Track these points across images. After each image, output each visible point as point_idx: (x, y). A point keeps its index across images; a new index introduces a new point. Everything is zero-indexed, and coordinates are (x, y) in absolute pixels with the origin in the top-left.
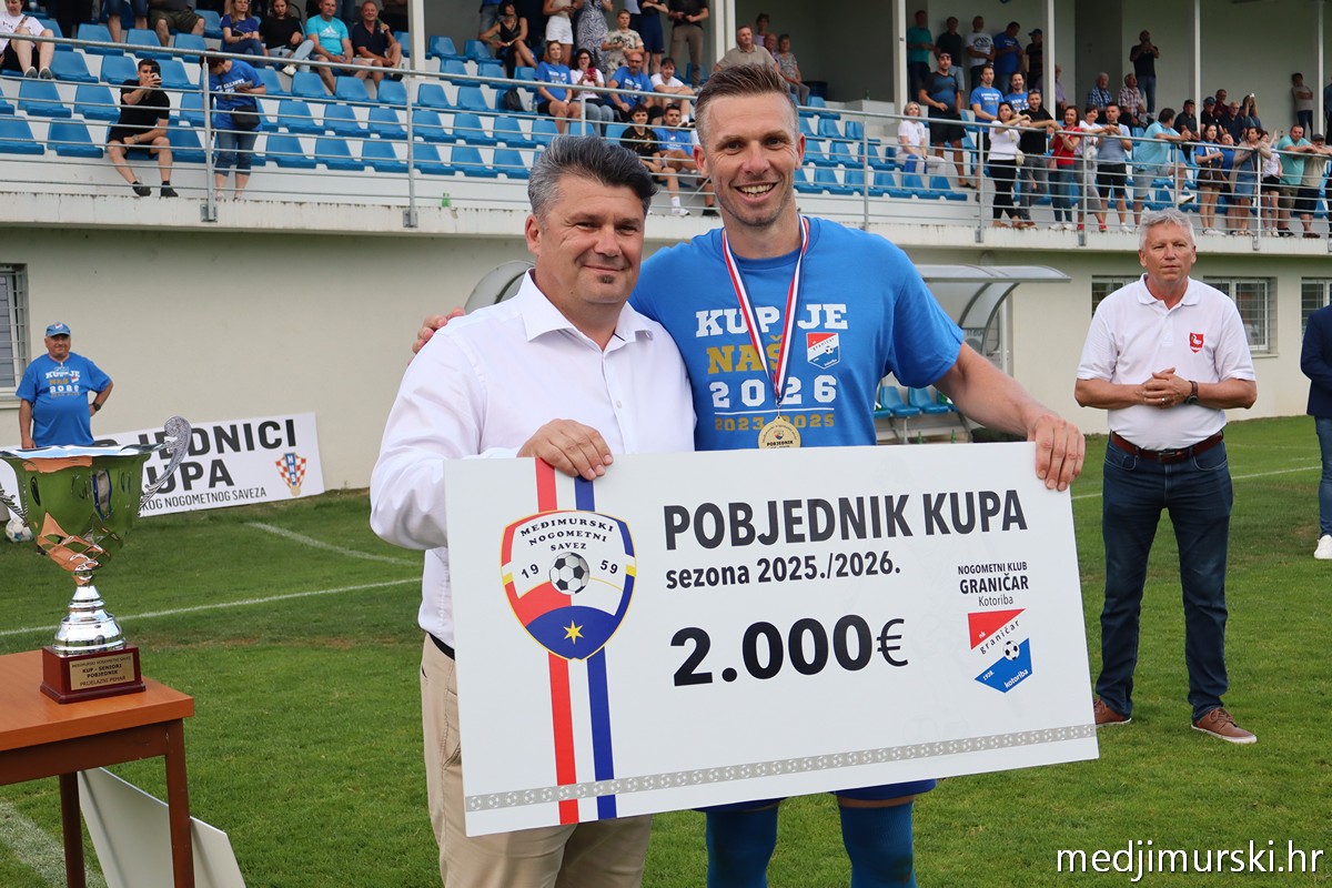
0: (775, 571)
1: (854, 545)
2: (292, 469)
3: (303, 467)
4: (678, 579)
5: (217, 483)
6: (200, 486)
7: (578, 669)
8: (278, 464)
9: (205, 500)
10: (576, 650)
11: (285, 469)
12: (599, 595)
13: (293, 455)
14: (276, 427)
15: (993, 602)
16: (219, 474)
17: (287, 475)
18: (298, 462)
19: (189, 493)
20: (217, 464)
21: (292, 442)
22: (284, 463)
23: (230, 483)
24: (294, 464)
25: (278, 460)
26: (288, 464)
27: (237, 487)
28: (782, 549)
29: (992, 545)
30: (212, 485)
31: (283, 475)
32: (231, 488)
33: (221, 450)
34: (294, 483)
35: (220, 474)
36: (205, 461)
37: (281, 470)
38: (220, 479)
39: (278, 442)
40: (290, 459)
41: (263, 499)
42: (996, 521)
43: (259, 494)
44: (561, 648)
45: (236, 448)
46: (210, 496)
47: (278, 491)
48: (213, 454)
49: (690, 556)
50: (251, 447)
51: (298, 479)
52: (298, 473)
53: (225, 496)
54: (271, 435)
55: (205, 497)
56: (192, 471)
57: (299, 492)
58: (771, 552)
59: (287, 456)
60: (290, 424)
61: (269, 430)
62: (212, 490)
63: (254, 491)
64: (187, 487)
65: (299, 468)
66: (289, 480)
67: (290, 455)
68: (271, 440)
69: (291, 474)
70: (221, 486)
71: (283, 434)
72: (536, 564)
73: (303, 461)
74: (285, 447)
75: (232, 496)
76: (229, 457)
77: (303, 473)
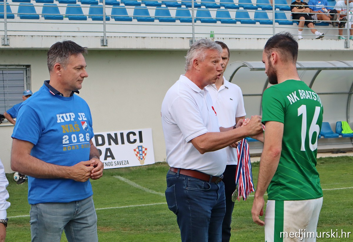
2: (141, 152)
8: (135, 150)
11: (138, 153)
13: (141, 146)
14: (134, 134)
17: (139, 155)
18: (144, 150)
20: (108, 150)
21: (141, 141)
22: (137, 150)
23: (113, 158)
24: (142, 150)
25: (134, 149)
26: (139, 151)
27: (116, 160)
31: (137, 155)
32: (113, 161)
33: (110, 144)
34: (142, 159)
35: (109, 154)
36: (103, 149)
37: (136, 153)
38: (109, 156)
39: (135, 141)
40: (140, 148)
41: (127, 166)
43: (126, 163)
45: (117, 143)
47: (134, 162)
48: (106, 146)
50: (123, 142)
51: (143, 157)
52: (144, 155)
53: (111, 164)
54: (132, 138)
59: (139, 147)
60: (140, 133)
61: (131, 135)
62: (106, 161)
63: (124, 162)
65: (144, 152)
66: (139, 157)
67: (140, 146)
68: (132, 140)
69: (140, 155)
70: (109, 159)
71: (137, 137)
73: (146, 149)
74: (138, 143)
75: (114, 164)
76: (113, 147)
77: (145, 154)
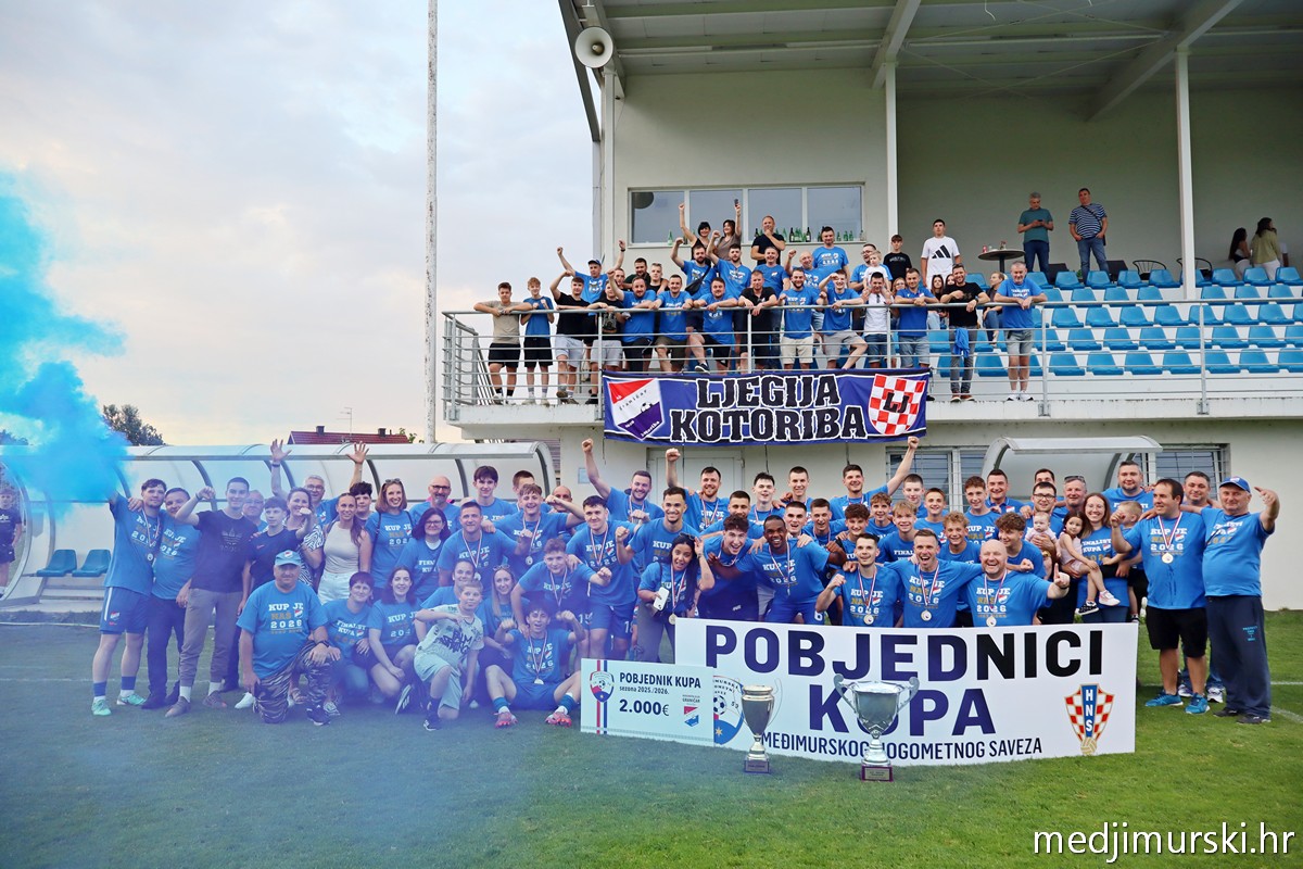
0: (641, 689)
1: (659, 686)
2: (1089, 710)
3: (1106, 709)
4: (622, 689)
5: (968, 729)
6: (939, 731)
7: (602, 704)
8: (1070, 701)
9: (944, 753)
10: (602, 701)
11: (1079, 710)
12: (606, 690)
13: (1094, 688)
14: (1075, 641)
15: (690, 704)
16: (973, 713)
17: (1080, 719)
18: (1101, 700)
19: (919, 740)
20: (975, 696)
21: (1096, 668)
22: (1078, 701)
23: (988, 728)
24: (1094, 702)
25: (1069, 695)
26: (1085, 702)
27: (997, 737)
28: (643, 685)
29: (691, 690)
30: (958, 730)
31: (1074, 719)
32: (988, 738)
33: (983, 674)
34: (1089, 734)
35: (976, 711)
36: (954, 691)
37: (1073, 712)
38: (973, 722)
39: (1075, 665)
40: (1089, 695)
41: (1037, 755)
42: (693, 685)
43: (1031, 749)
44: (599, 700)
45: (1008, 672)
46: (952, 748)
47: (1062, 744)
48: (970, 680)
49: (624, 683)
51: (1097, 727)
52: (1098, 718)
53: (977, 749)
54: (1066, 652)
55: (944, 748)
56: (929, 705)
58: (641, 685)
59: (1085, 688)
60: (1096, 638)
61: (1063, 645)
62: (959, 739)
63: (1024, 744)
64: (917, 730)
65: (1100, 709)
66: (1081, 727)
67: (1089, 687)
68: (1063, 663)
69: (1086, 718)
70: (973, 733)
71: (1083, 653)
72: (596, 682)
73: (1109, 699)
74: (1083, 675)
75: (988, 750)
76: (995, 686)
77: (1105, 718)
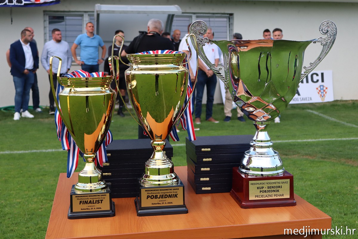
2: (322, 91)
3: (326, 90)
8: (317, 89)
11: (320, 91)
14: (317, 75)
17: (320, 93)
18: (325, 88)
21: (323, 81)
22: (319, 89)
23: (299, 95)
24: (323, 89)
25: (317, 87)
26: (321, 89)
27: (301, 96)
31: (319, 93)
32: (299, 97)
34: (323, 96)
37: (318, 91)
39: (318, 81)
40: (322, 87)
41: (311, 102)
43: (310, 99)
45: (303, 82)
47: (316, 99)
50: (307, 82)
51: (324, 95)
52: (324, 93)
53: (297, 100)
54: (315, 78)
57: (324, 100)
59: (320, 86)
60: (322, 74)
61: (315, 76)
63: (308, 99)
66: (321, 95)
67: (322, 86)
68: (315, 80)
69: (321, 93)
70: (296, 96)
71: (319, 78)
73: (326, 88)
74: (320, 82)
75: (300, 100)
77: (326, 93)
